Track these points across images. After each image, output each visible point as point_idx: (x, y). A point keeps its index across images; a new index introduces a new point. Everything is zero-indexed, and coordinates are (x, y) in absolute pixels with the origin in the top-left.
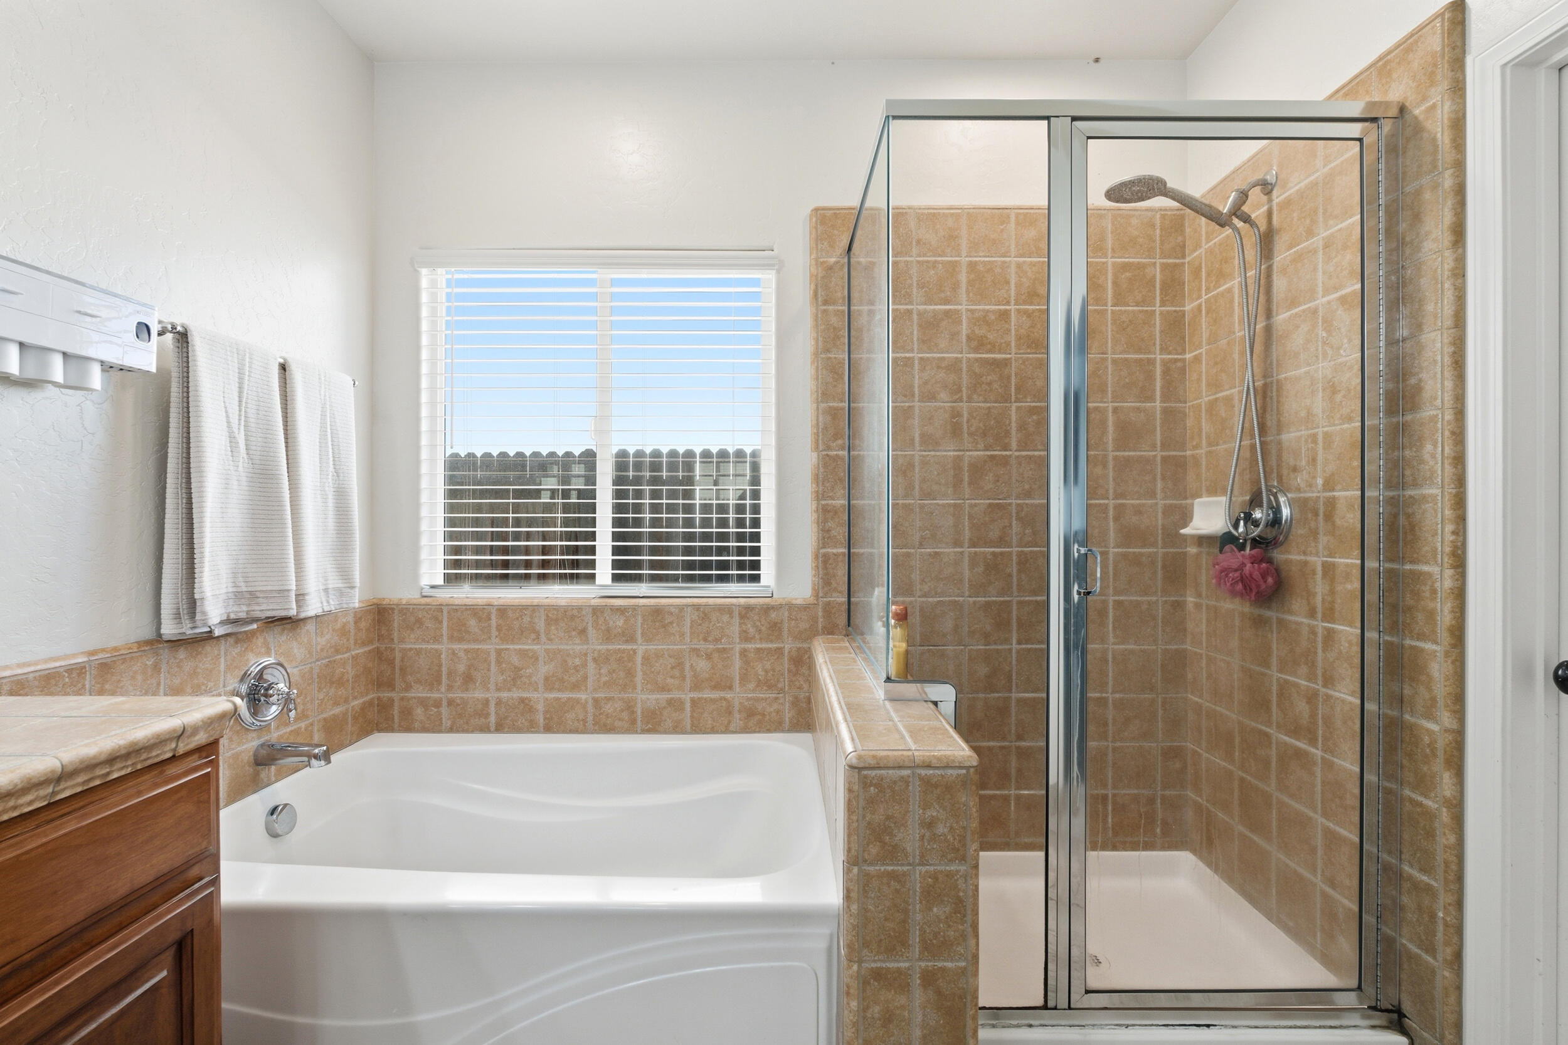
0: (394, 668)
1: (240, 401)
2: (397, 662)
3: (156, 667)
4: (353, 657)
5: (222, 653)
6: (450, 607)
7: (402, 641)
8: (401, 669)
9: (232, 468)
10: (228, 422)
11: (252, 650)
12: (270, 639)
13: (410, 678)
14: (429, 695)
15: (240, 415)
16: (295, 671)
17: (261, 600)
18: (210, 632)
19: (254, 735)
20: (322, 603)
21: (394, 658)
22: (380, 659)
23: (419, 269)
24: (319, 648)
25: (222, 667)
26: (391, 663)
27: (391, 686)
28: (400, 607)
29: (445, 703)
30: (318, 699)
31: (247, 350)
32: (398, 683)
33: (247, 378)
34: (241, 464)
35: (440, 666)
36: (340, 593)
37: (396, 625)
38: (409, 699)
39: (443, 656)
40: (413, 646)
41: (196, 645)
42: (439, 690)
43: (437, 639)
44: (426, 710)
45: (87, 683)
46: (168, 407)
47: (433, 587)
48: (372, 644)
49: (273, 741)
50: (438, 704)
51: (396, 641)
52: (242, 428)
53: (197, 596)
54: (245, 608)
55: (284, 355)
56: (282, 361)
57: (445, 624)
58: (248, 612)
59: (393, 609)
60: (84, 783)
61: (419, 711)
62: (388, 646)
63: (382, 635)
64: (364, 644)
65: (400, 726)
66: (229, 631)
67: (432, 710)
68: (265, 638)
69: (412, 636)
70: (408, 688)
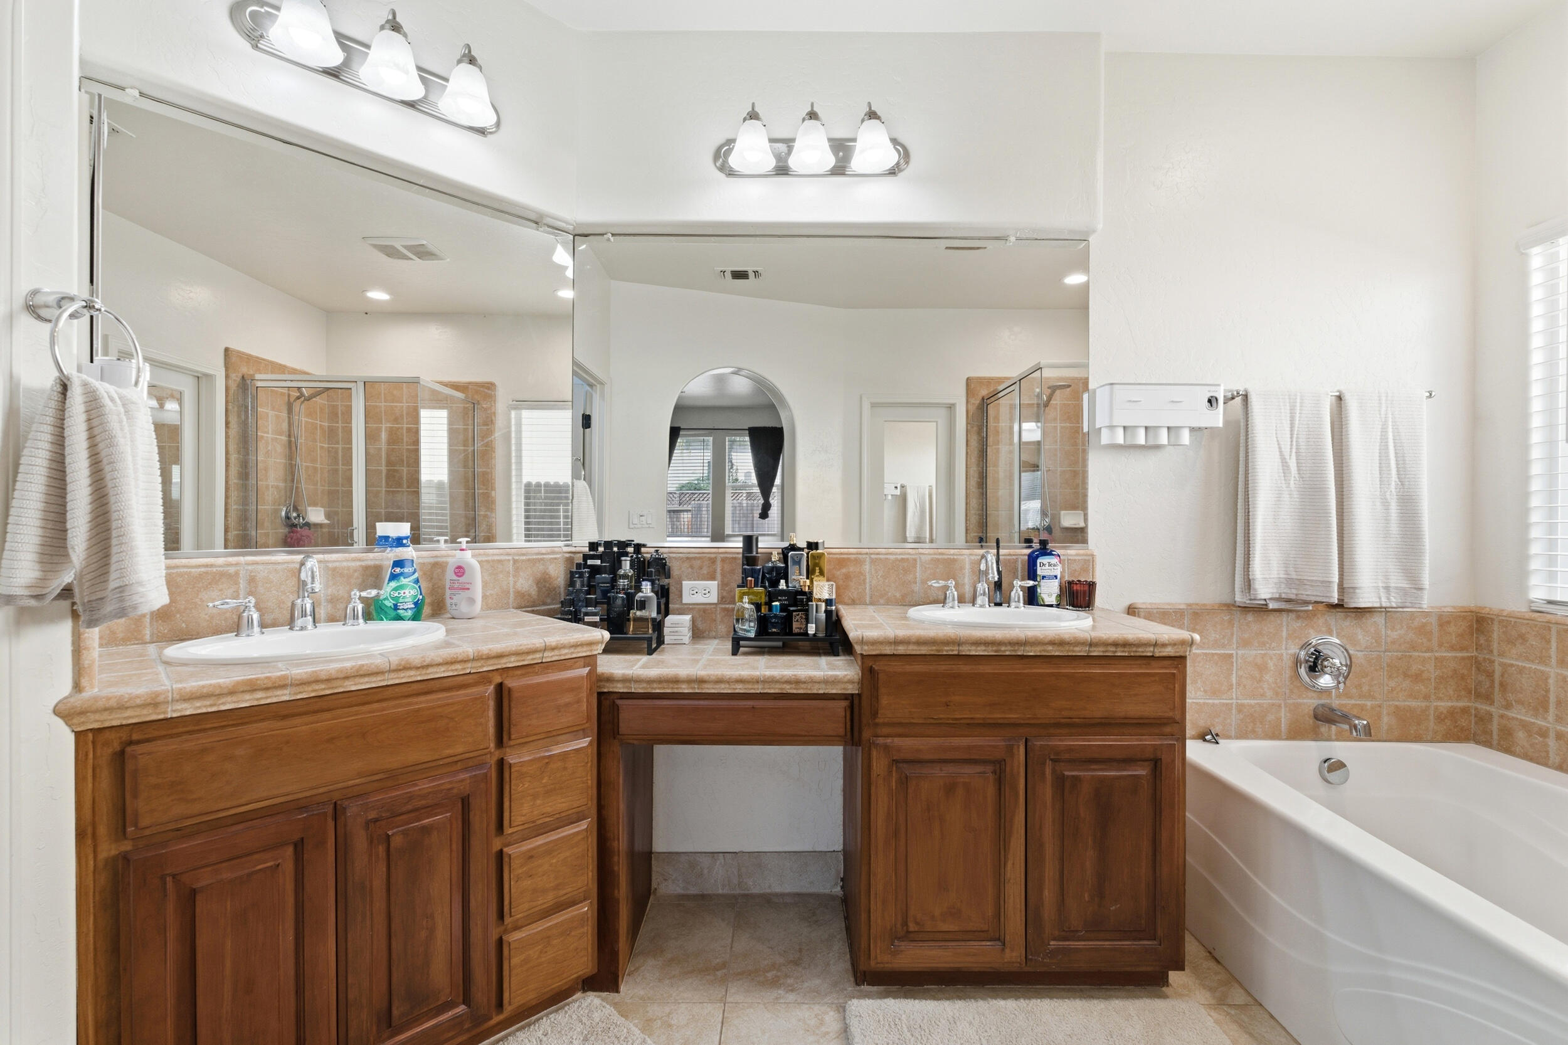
0: (1493, 681)
1: (1292, 435)
2: (1497, 676)
3: (1231, 622)
4: (1436, 658)
5: (1284, 624)
6: (1561, 626)
7: (1501, 654)
8: (1501, 684)
9: (1284, 486)
10: (1281, 452)
11: (1313, 627)
12: (1332, 622)
13: (1511, 697)
14: (1533, 721)
15: (1291, 445)
16: (1360, 654)
17: (1307, 587)
18: (1266, 605)
19: (1314, 695)
20: (1380, 598)
21: (1494, 671)
22: (1478, 669)
23: (1528, 251)
24: (1389, 640)
25: (1284, 634)
26: (1490, 675)
27: (1488, 698)
28: (1501, 618)
29: (1552, 734)
30: (1387, 685)
31: (1299, 394)
32: (1497, 695)
33: (1298, 415)
34: (1292, 482)
35: (1547, 691)
36: (1404, 592)
37: (1495, 636)
38: (1509, 719)
39: (1551, 681)
40: (1514, 663)
41: (1262, 613)
42: (1546, 719)
43: (1543, 660)
44: (1530, 736)
45: (1186, 622)
46: (1239, 446)
47: (1550, 602)
48: (1467, 651)
49: (1334, 706)
50: (1543, 733)
51: (1495, 652)
52: (1294, 454)
53: (1251, 577)
54: (1294, 591)
55: (1338, 388)
56: (1338, 394)
57: (1554, 644)
58: (1297, 595)
59: (1492, 620)
60: (1103, 652)
61: (1521, 735)
62: (1487, 657)
63: (1481, 645)
64: (1452, 648)
65: (1499, 744)
66: (1283, 607)
67: (1537, 738)
68: (1326, 620)
69: (1514, 651)
70: (1508, 706)
